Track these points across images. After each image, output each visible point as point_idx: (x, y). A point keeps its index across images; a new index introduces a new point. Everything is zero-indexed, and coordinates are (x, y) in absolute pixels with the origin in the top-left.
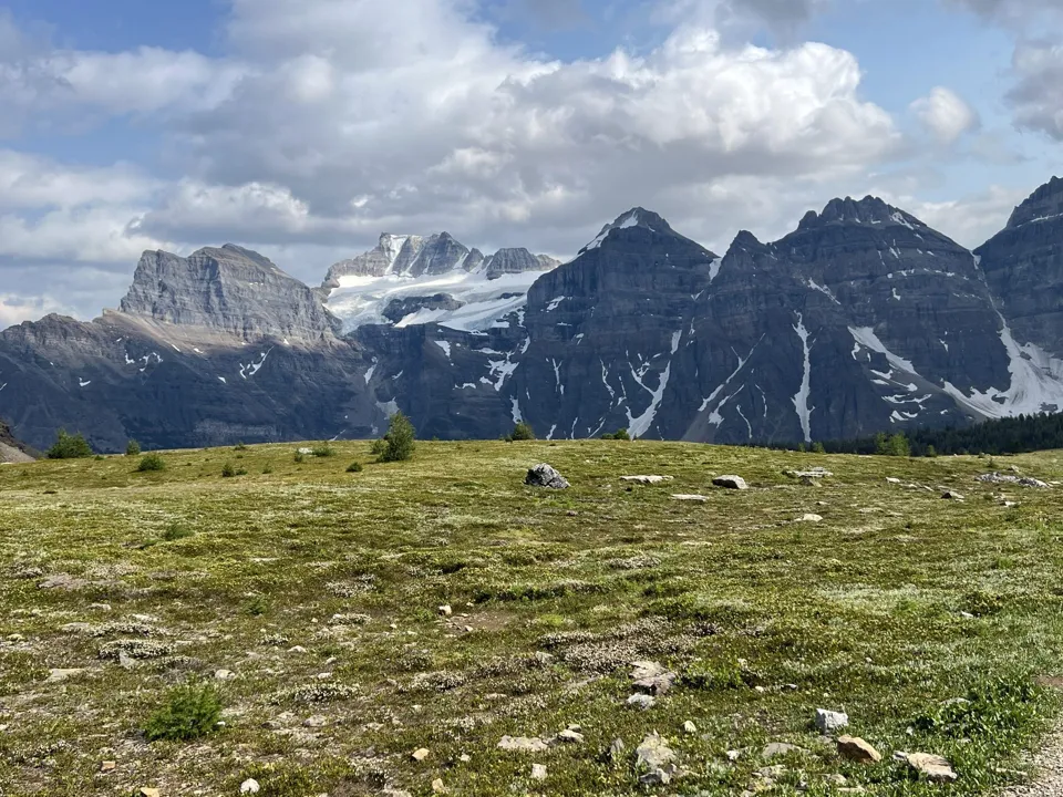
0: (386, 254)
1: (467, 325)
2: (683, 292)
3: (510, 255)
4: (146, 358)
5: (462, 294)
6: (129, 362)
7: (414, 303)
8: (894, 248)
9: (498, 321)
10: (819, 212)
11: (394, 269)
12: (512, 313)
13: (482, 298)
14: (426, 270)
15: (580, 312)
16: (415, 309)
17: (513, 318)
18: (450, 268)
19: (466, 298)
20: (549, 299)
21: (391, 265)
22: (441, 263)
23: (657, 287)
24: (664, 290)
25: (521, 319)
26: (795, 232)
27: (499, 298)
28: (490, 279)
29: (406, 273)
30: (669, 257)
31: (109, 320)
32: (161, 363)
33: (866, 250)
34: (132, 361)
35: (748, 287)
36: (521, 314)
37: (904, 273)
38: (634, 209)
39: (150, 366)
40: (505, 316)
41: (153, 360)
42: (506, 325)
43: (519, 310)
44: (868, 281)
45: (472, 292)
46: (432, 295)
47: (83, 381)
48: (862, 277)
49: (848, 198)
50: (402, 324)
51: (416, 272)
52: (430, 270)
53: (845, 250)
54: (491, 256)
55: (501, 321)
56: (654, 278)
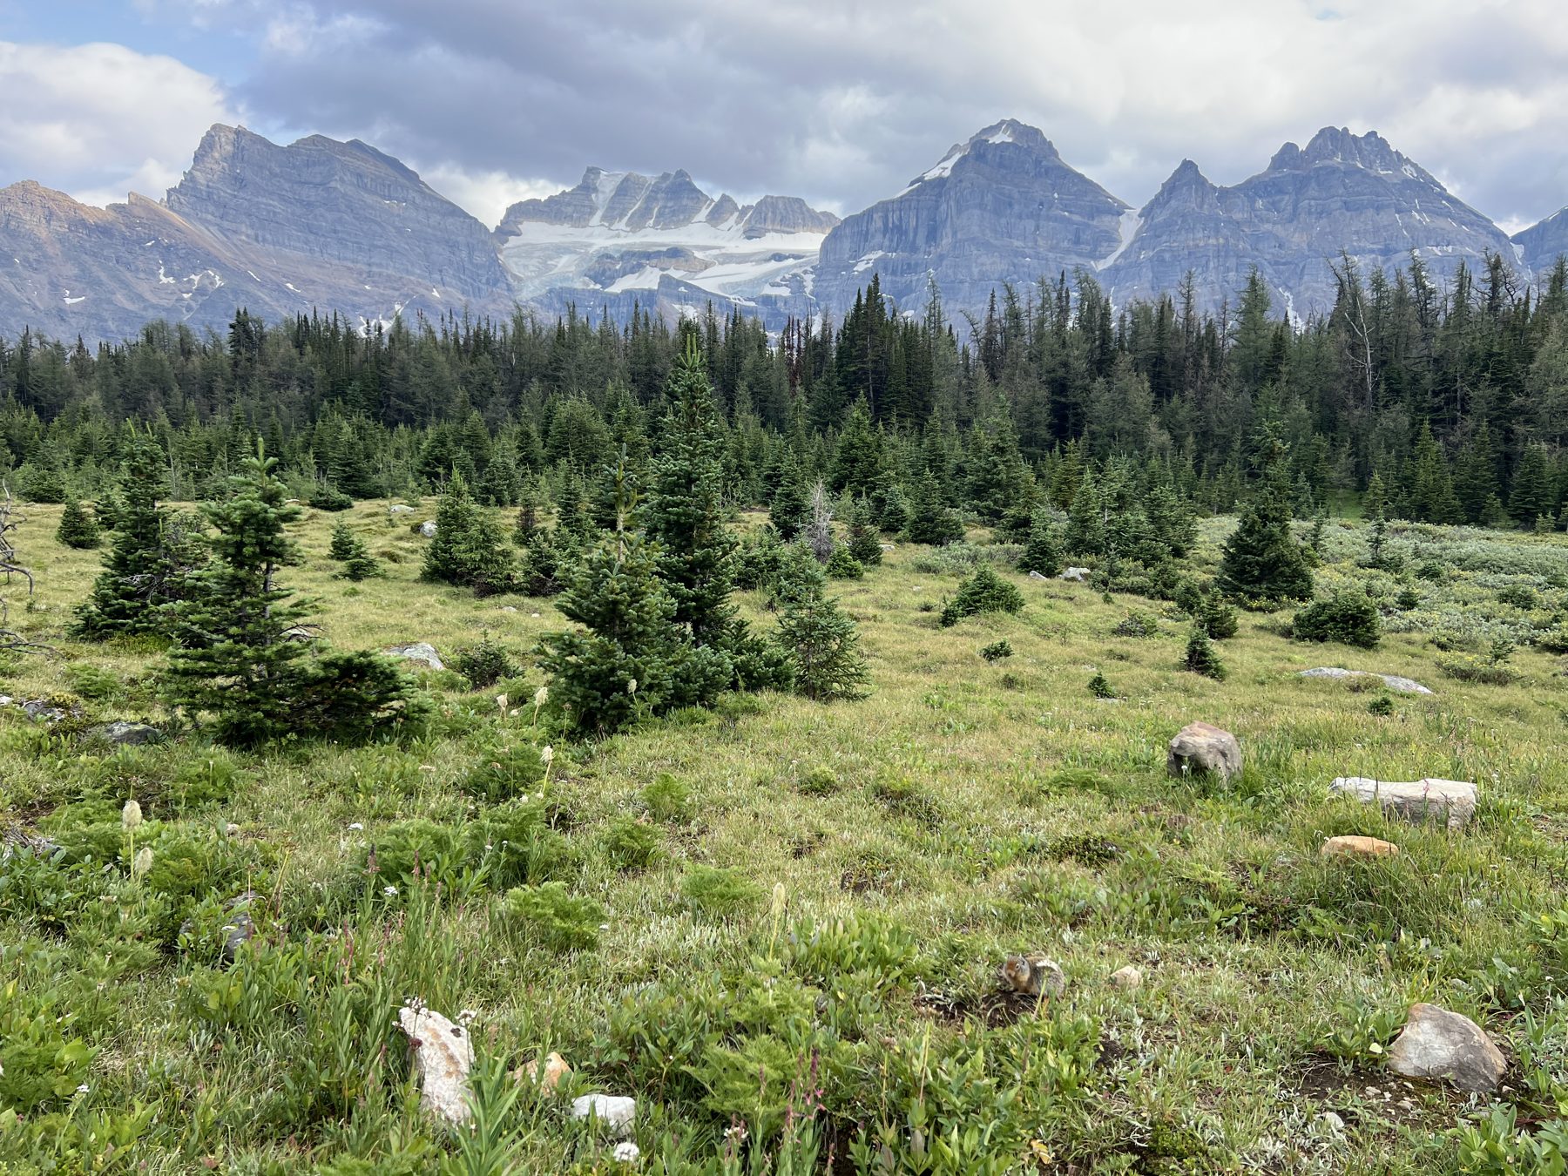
0: (593, 196)
1: (723, 287)
2: (1080, 255)
3: (781, 205)
4: (196, 278)
5: (708, 252)
6: (164, 280)
7: (637, 260)
8: (1417, 211)
9: (773, 285)
10: (1302, 147)
11: (604, 218)
12: (795, 276)
13: (743, 259)
14: (651, 222)
15: (908, 277)
16: (636, 269)
17: (796, 282)
18: (688, 220)
19: (716, 257)
20: (856, 256)
21: (599, 214)
22: (674, 213)
23: (1041, 242)
24: (1052, 249)
25: (809, 286)
26: (1265, 174)
27: (768, 260)
28: (749, 238)
29: (622, 225)
30: (1060, 199)
31: (137, 211)
32: (220, 287)
33: (1378, 209)
34: (171, 280)
35: (1212, 241)
36: (809, 278)
37: (1437, 250)
38: (1003, 122)
39: (201, 291)
40: (784, 279)
41: (207, 282)
42: (785, 292)
43: (805, 272)
44: (1380, 258)
45: (723, 251)
46: (664, 249)
47: (71, 296)
48: (1372, 251)
49: (1346, 130)
50: (617, 288)
51: (637, 223)
52: (656, 223)
53: (1347, 206)
54: (750, 207)
55: (779, 285)
56: (1037, 228)
